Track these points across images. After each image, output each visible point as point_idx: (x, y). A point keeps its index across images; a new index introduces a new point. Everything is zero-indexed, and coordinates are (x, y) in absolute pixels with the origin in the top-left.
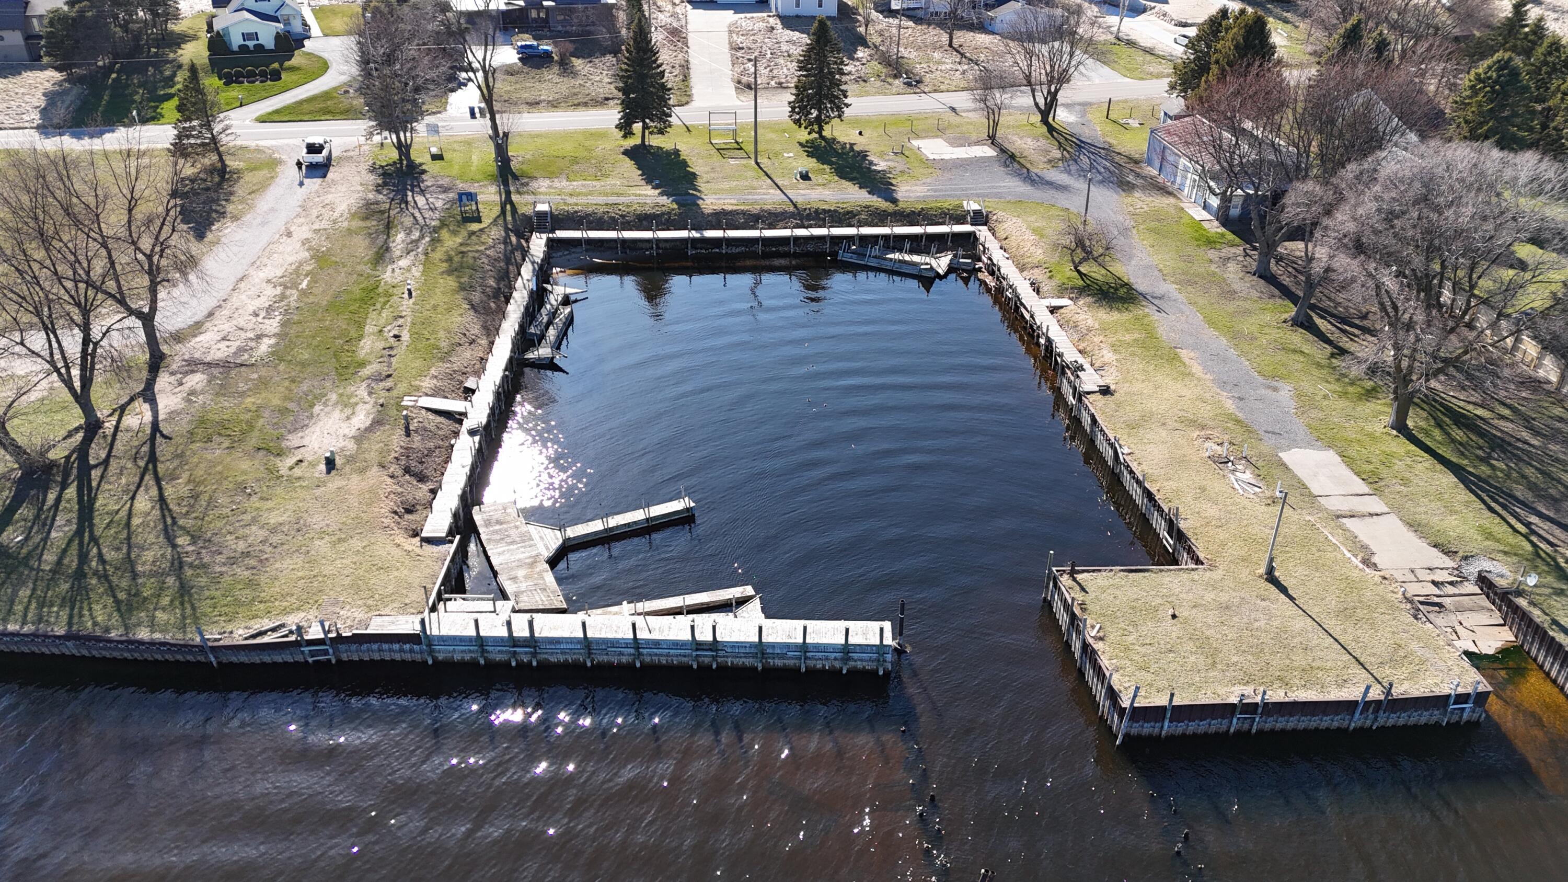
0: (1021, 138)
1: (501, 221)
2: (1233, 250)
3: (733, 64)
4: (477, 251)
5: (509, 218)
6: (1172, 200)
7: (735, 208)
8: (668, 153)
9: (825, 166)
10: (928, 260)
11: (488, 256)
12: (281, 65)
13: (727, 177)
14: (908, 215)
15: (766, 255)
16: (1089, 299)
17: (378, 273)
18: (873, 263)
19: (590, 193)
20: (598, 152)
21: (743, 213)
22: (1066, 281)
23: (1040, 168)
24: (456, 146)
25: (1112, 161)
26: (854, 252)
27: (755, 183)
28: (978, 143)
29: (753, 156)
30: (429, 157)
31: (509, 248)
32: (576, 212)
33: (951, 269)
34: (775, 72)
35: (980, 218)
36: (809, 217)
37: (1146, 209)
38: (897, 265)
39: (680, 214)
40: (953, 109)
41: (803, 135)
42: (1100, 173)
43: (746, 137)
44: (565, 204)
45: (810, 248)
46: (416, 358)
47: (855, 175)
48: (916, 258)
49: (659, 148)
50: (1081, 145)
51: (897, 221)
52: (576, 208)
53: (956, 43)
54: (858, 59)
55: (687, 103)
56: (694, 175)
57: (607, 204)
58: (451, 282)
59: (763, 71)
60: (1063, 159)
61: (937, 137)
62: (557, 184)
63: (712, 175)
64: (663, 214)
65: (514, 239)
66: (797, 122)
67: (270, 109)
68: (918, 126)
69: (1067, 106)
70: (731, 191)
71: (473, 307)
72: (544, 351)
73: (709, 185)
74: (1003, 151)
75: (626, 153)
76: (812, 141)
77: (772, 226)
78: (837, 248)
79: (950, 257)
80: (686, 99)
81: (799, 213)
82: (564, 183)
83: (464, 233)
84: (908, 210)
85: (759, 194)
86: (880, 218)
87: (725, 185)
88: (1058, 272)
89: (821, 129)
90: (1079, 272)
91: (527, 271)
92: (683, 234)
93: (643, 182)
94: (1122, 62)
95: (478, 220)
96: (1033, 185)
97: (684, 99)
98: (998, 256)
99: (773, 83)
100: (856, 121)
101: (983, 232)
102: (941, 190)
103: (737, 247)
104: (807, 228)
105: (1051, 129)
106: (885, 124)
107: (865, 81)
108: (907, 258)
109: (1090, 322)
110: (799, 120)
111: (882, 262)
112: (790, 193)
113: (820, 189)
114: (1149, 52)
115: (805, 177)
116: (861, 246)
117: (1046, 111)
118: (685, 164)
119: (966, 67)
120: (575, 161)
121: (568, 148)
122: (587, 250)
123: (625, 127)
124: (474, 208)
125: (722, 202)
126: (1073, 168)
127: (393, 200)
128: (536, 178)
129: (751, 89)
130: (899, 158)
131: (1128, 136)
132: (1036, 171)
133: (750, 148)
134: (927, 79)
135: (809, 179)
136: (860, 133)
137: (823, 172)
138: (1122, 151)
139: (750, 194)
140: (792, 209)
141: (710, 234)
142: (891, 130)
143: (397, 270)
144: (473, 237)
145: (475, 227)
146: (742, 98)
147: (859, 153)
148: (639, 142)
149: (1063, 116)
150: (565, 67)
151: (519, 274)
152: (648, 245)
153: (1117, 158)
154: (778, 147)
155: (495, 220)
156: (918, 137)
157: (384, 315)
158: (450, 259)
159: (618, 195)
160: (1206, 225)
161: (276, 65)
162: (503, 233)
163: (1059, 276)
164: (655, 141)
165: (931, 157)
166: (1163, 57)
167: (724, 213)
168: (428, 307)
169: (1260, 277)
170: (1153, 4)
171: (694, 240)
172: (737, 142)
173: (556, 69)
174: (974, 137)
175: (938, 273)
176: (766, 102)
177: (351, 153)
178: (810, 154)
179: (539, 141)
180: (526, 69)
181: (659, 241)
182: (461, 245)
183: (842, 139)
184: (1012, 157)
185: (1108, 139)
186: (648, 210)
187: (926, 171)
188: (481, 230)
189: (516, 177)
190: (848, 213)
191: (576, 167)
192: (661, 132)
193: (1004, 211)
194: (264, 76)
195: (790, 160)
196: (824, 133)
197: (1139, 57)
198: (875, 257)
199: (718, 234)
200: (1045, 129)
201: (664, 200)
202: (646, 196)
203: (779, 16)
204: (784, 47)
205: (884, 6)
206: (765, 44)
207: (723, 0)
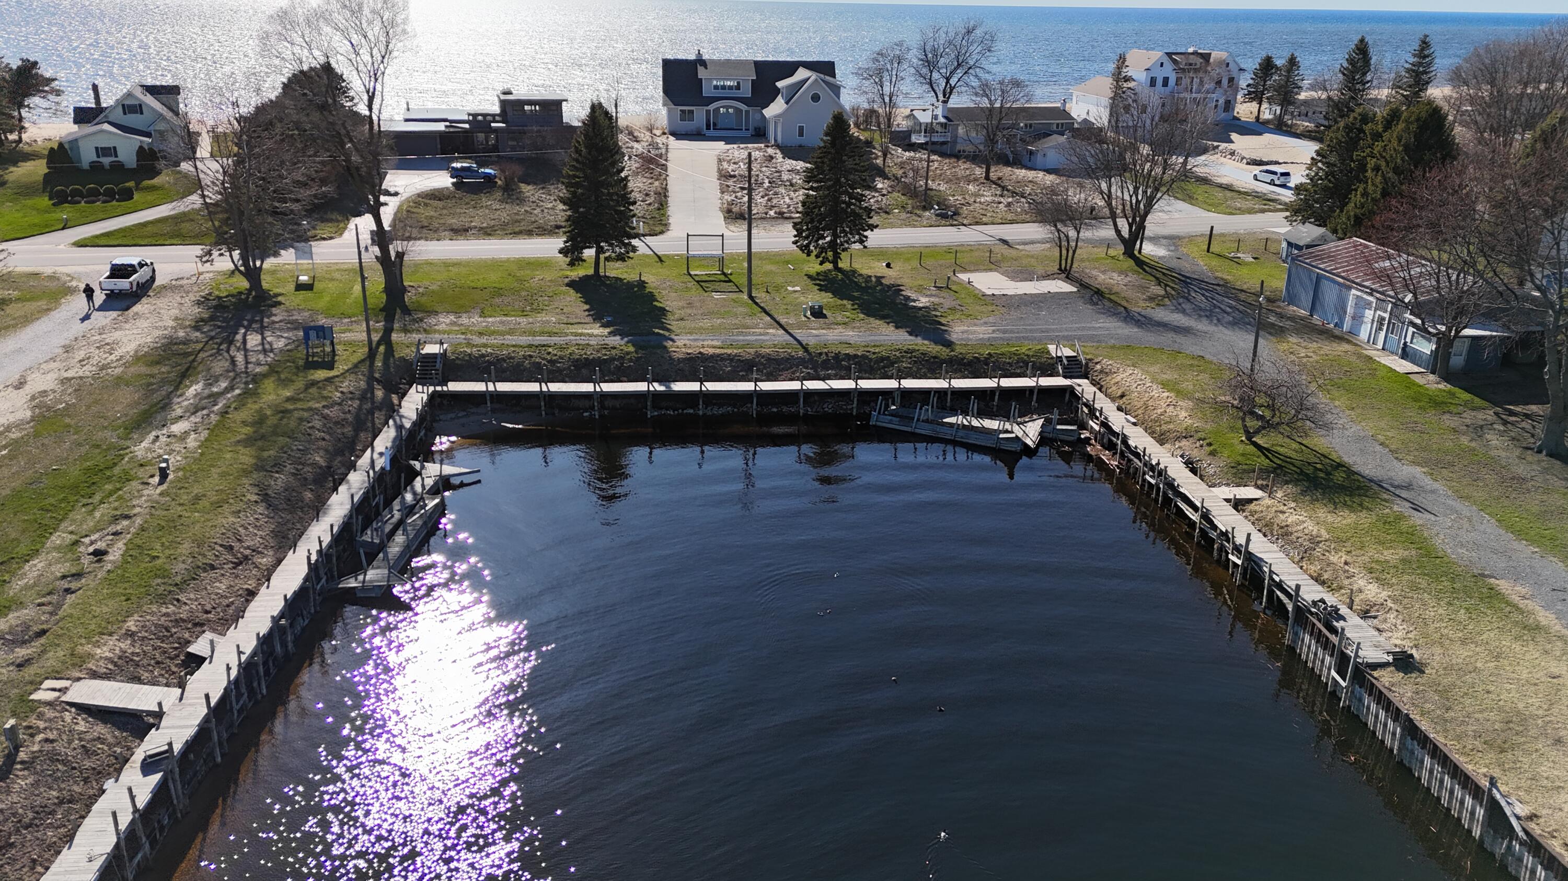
0: (1104, 272)
1: (364, 368)
2: (1480, 415)
3: (722, 192)
4: (310, 409)
5: (379, 364)
6: (1346, 347)
7: (718, 351)
8: (630, 285)
9: (845, 302)
10: (1008, 426)
11: (325, 417)
12: (137, 185)
13: (710, 314)
14: (970, 363)
15: (765, 420)
16: (1290, 489)
17: (128, 443)
18: (924, 430)
19: (511, 332)
20: (534, 282)
21: (731, 358)
22: (1240, 458)
23: (1140, 306)
24: (337, 275)
25: (1237, 300)
26: (893, 414)
27: (748, 321)
28: (1047, 277)
29: (745, 290)
30: (292, 287)
31: (368, 406)
32: (483, 356)
33: (1044, 439)
34: (775, 201)
35: (1075, 368)
36: (826, 365)
37: (1315, 358)
38: (961, 433)
39: (638, 359)
40: (1004, 242)
41: (814, 266)
42: (1228, 313)
43: (737, 270)
44: (469, 344)
45: (828, 408)
46: (112, 596)
47: (886, 312)
48: (992, 424)
49: (617, 279)
50: (1186, 281)
51: (955, 371)
52: (483, 351)
53: (993, 175)
54: (876, 190)
55: (662, 232)
56: (663, 311)
57: (530, 346)
58: (246, 457)
59: (759, 199)
60: (1167, 295)
61: (991, 270)
62: (464, 320)
63: (689, 311)
64: (612, 359)
65: (379, 394)
66: (805, 249)
67: (98, 232)
68: (963, 259)
69: (1155, 240)
70: (713, 330)
71: (265, 498)
72: (374, 575)
73: (682, 323)
74: (1083, 285)
75: (572, 284)
76: (826, 273)
77: (771, 378)
78: (867, 409)
79: (1041, 422)
80: (659, 224)
81: (811, 359)
82: (476, 319)
83: (300, 384)
84: (969, 357)
85: (754, 334)
86: (931, 367)
87: (706, 323)
88: (1224, 446)
89: (837, 257)
90: (1255, 445)
91: (385, 440)
92: (642, 386)
93: (590, 319)
94: (1200, 198)
95: (330, 366)
96: (1139, 327)
97: (658, 229)
98: (1118, 421)
99: (772, 213)
100: (880, 253)
101: (1085, 388)
102: (1012, 332)
103: (720, 406)
104: (823, 379)
105: (1140, 263)
106: (921, 255)
107: (886, 212)
108: (975, 423)
109: (1311, 527)
110: (808, 246)
111: (939, 428)
112: (798, 333)
113: (840, 329)
114: (1228, 188)
115: (818, 313)
116: (902, 405)
117: (1130, 244)
118: (651, 297)
119: (1010, 200)
120: (498, 292)
121: (493, 278)
122: (493, 411)
123: (572, 252)
124: (328, 349)
125: (700, 343)
126: (1187, 306)
127: (212, 338)
128: (436, 313)
129: (745, 219)
130: (944, 293)
131: (1244, 271)
132: (1136, 309)
133: (743, 281)
134: (965, 210)
135: (825, 317)
136: (888, 266)
137: (843, 308)
138: (1245, 287)
139: (738, 334)
140: (801, 353)
141: (679, 386)
142: (928, 262)
143: (163, 439)
144: (313, 390)
145: (321, 374)
146: (732, 228)
147: (889, 287)
148: (591, 272)
149: (1149, 249)
150: (510, 192)
151: (371, 445)
152: (587, 403)
153: (1242, 296)
154: (779, 280)
155: (356, 366)
156: (965, 270)
157: (97, 514)
158: (261, 420)
159: (550, 334)
160: (1418, 379)
161: (131, 184)
162: (363, 384)
163: (1226, 453)
164: (614, 270)
165: (989, 292)
166: (1246, 193)
167: (702, 358)
168: (185, 498)
169: (1550, 455)
170: (1216, 144)
171: (656, 394)
172: (724, 274)
173: (498, 194)
174: (1040, 270)
175: (1026, 445)
176: (763, 233)
177: (185, 282)
178: (822, 289)
179: (454, 270)
180: (459, 194)
181: (605, 396)
182: (288, 399)
183: (865, 272)
184: (1099, 293)
185: (1219, 274)
186: (590, 353)
187: (984, 309)
188: (329, 380)
189: (406, 311)
190: (883, 359)
191: (497, 300)
192: (621, 258)
193: (1111, 358)
194: (110, 196)
195: (797, 295)
196: (840, 265)
197: (1220, 194)
198: (927, 421)
199: (694, 386)
200: (1131, 262)
201: (616, 340)
202: (591, 335)
203: (778, 146)
204: (785, 177)
205: (903, 140)
206: (762, 172)
207: (712, 133)
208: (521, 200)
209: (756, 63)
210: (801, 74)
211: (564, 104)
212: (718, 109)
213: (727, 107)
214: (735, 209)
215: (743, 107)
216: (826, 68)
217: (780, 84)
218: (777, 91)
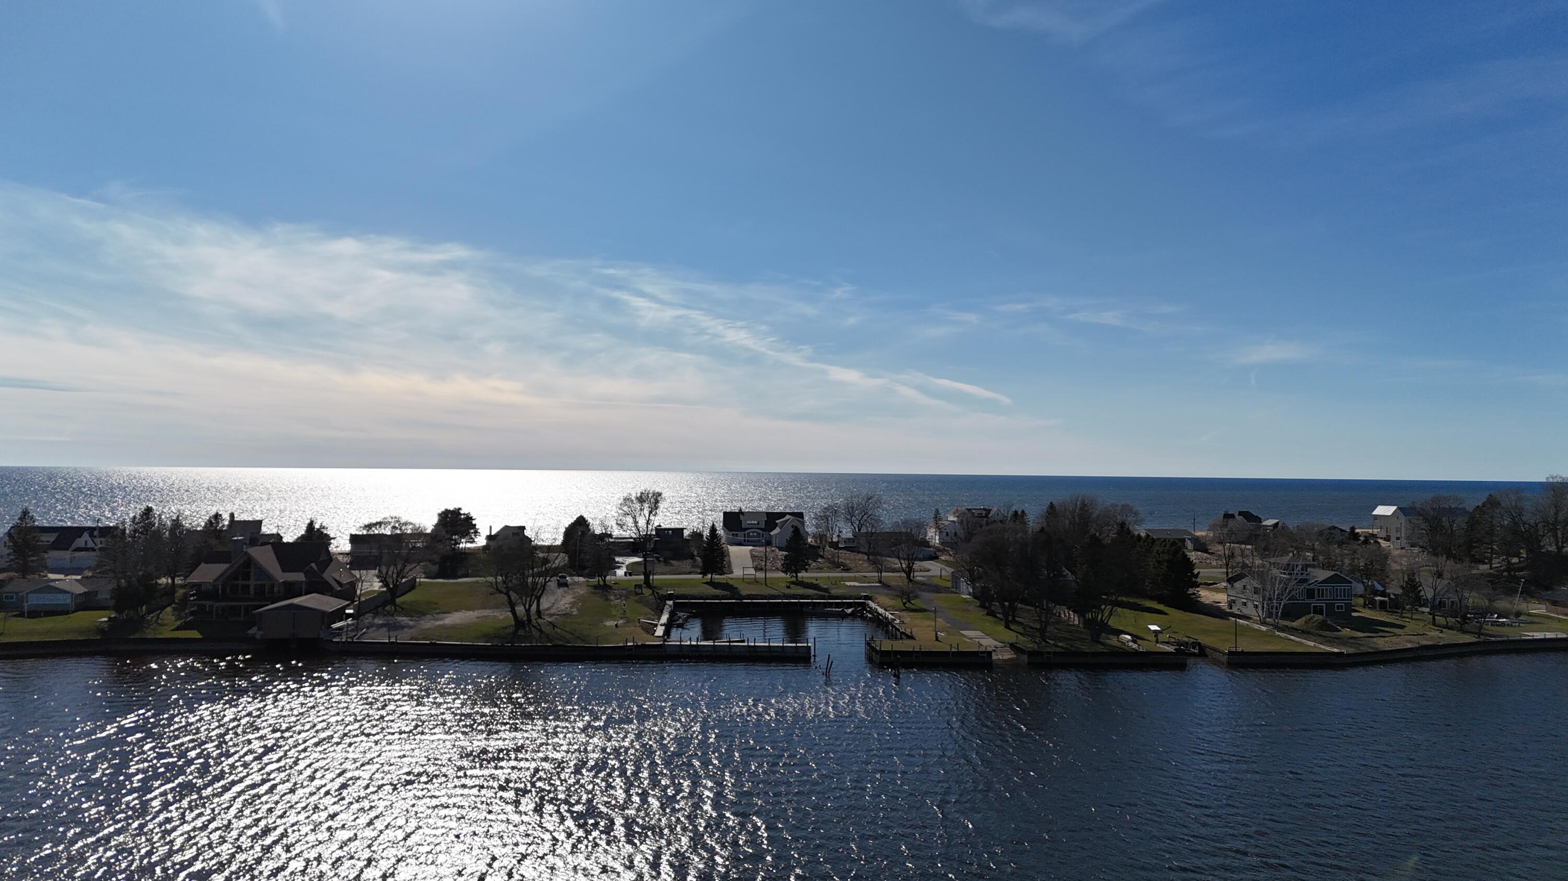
0: (896, 582)
1: (653, 595)
3: (753, 562)
5: (656, 595)
8: (724, 583)
9: (798, 586)
10: (843, 610)
19: (690, 591)
20: (691, 583)
27: (765, 589)
32: (685, 594)
34: (775, 564)
35: (867, 598)
40: (865, 576)
41: (789, 580)
43: (763, 582)
47: (812, 588)
48: (838, 610)
49: (719, 582)
51: (830, 599)
53: (871, 559)
54: (816, 560)
55: (731, 573)
56: (737, 588)
57: (698, 593)
59: (769, 564)
62: (674, 589)
63: (745, 588)
74: (885, 585)
75: (704, 583)
76: (793, 581)
77: (773, 599)
79: (853, 609)
81: (785, 596)
82: (678, 589)
84: (836, 596)
86: (822, 598)
87: (751, 589)
89: (797, 577)
90: (905, 607)
92: (733, 601)
93: (714, 589)
97: (729, 572)
99: (775, 568)
101: (868, 602)
102: (852, 592)
104: (789, 599)
106: (829, 578)
107: (821, 569)
108: (834, 610)
112: (782, 591)
115: (789, 588)
116: (813, 606)
118: (732, 585)
120: (680, 584)
121: (676, 582)
129: (763, 570)
130: (834, 585)
134: (854, 568)
140: (782, 594)
141: (745, 601)
142: (832, 580)
146: (758, 572)
147: (815, 584)
148: (709, 581)
149: (919, 578)
154: (776, 582)
159: (703, 591)
165: (850, 585)
171: (738, 603)
172: (756, 581)
173: (662, 563)
176: (771, 574)
178: (791, 583)
181: (722, 604)
183: (807, 581)
187: (845, 587)
190: (808, 596)
191: (681, 586)
193: (881, 596)
195: (782, 585)
199: (749, 601)
200: (908, 581)
201: (724, 592)
202: (716, 591)
203: (776, 547)
204: (779, 557)
205: (835, 545)
206: (770, 556)
207: (746, 543)
208: (671, 565)
209: (767, 513)
210: (788, 517)
211: (685, 531)
212: (749, 533)
213: (753, 532)
214: (759, 567)
215: (761, 532)
216: (801, 515)
217: (777, 521)
218: (776, 525)
